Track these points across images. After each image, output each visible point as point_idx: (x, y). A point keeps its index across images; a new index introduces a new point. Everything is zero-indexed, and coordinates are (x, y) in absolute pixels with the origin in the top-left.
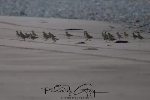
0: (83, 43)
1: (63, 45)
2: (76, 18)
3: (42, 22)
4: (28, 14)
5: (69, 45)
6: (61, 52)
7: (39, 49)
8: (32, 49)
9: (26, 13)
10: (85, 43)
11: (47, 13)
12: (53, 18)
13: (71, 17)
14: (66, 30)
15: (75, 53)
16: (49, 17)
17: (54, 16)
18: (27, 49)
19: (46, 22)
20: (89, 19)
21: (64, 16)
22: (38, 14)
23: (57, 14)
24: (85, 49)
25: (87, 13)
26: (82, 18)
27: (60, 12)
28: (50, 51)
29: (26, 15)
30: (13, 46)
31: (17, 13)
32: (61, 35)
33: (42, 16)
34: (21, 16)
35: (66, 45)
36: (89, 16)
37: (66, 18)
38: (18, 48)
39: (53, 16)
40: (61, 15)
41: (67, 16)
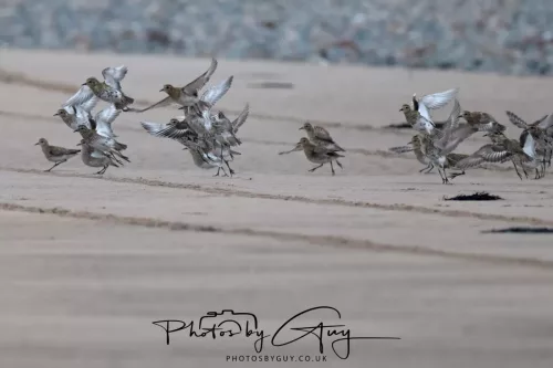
0: (485, 197)
1: (376, 206)
2: (445, 66)
3: (268, 86)
4: (189, 41)
5: (409, 208)
6: (368, 245)
7: (248, 232)
8: (211, 229)
9: (175, 34)
10: (493, 198)
11: (290, 35)
12: (324, 64)
13: (420, 59)
14: (392, 126)
15: (441, 253)
16: (299, 58)
17: (332, 52)
18: (184, 227)
19: (288, 86)
20: (517, 68)
21: (383, 53)
22: (243, 43)
23: (344, 44)
24: (494, 231)
25: (504, 36)
26: (478, 64)
27: (361, 33)
28: (305, 238)
29: (180, 48)
30: (106, 212)
31: (128, 35)
32: (367, 153)
33: (264, 52)
34: (150, 50)
35: (392, 208)
36: (517, 54)
37: (390, 62)
38: (134, 222)
39: (324, 54)
40: (366, 46)
41: (399, 54)
